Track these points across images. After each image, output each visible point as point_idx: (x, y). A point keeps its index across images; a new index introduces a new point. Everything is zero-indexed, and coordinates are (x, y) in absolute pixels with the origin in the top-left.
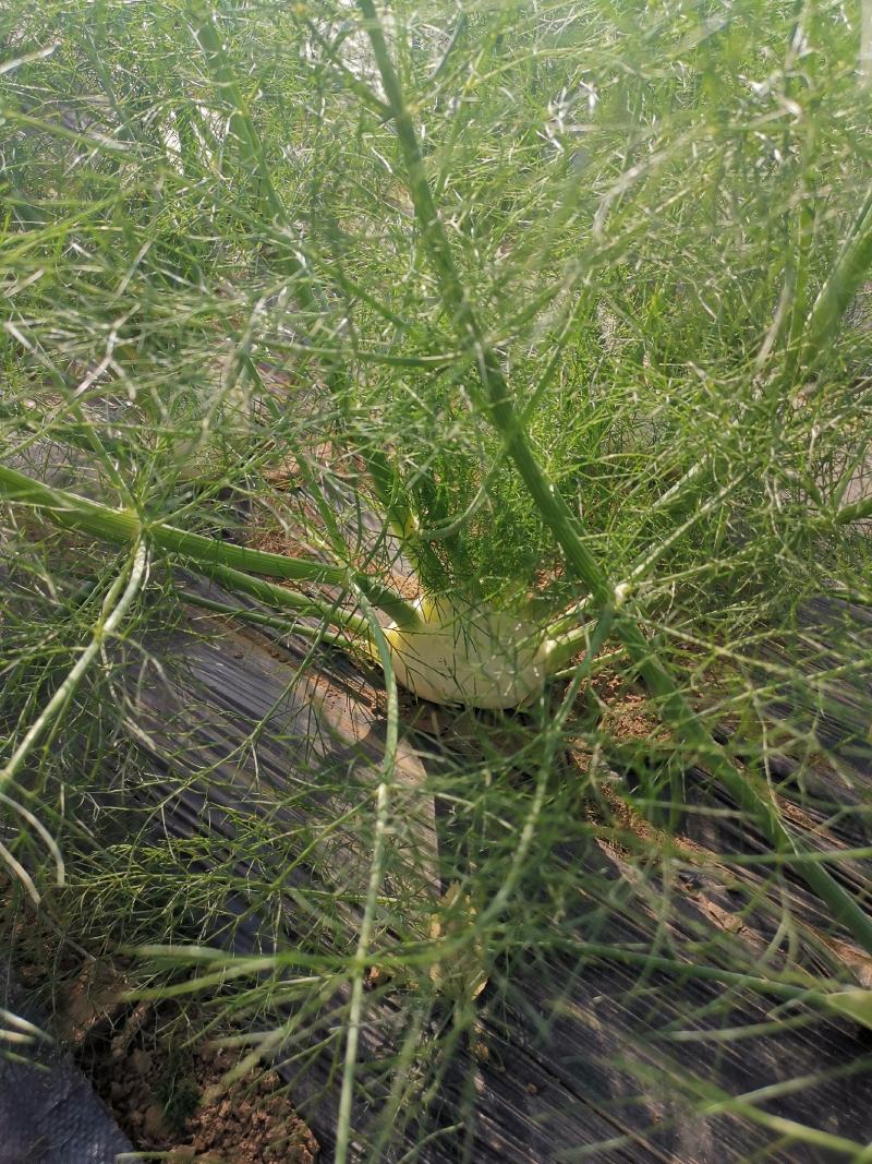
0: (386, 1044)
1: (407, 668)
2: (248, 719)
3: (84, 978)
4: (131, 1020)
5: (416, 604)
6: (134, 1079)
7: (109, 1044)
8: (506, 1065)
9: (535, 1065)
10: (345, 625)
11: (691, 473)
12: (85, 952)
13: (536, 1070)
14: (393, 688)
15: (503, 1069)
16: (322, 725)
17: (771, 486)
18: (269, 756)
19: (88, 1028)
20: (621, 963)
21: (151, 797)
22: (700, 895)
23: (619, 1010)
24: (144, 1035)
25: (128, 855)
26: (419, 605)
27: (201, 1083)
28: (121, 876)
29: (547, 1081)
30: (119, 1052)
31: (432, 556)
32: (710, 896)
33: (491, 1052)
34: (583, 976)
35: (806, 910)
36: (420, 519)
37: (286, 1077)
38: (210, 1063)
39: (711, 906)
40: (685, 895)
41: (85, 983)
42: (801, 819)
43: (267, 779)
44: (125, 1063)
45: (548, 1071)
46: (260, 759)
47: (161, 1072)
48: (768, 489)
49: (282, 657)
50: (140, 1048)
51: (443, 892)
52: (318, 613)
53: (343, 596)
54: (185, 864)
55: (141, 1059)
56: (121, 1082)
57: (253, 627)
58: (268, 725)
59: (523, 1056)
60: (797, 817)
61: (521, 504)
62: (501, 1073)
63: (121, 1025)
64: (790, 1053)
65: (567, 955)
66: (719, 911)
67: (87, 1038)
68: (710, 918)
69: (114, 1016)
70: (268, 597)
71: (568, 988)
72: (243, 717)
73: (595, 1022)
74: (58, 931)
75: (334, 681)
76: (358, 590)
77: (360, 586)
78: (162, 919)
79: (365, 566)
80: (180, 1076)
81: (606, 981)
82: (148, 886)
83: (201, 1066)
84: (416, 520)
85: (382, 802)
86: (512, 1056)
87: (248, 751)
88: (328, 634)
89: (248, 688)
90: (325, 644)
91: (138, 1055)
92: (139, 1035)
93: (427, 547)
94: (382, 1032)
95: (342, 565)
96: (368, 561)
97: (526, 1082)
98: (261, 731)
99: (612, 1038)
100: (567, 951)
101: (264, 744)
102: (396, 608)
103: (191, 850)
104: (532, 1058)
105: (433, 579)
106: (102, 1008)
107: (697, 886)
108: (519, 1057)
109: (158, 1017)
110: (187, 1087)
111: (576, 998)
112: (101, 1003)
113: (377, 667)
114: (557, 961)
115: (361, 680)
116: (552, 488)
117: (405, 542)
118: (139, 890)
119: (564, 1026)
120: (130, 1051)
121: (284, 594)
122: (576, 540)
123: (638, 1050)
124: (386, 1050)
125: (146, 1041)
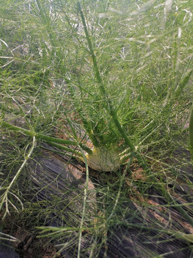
0: (85, 246)
1: (90, 163)
2: (56, 175)
3: (18, 232)
4: (28, 241)
5: (92, 149)
6: (29, 255)
7: (23, 247)
8: (111, 251)
9: (118, 251)
10: (77, 154)
11: (151, 122)
12: (18, 226)
13: (118, 252)
14: (87, 168)
15: (111, 252)
16: (72, 175)
17: (168, 126)
18: (60, 182)
19: (19, 243)
20: (137, 228)
21: (33, 192)
22: (154, 213)
23: (136, 238)
24: (31, 245)
25: (29, 205)
26: (93, 149)
27: (43, 256)
28: (27, 209)
29: (121, 254)
30: (25, 249)
31: (96, 139)
32: (157, 213)
33: (108, 248)
34: (129, 231)
35: (178, 216)
36: (93, 131)
37: (63, 254)
38: (46, 251)
39: (157, 215)
40: (151, 213)
41: (18, 233)
42: (177, 196)
43: (59, 188)
44: (27, 251)
45: (121, 252)
46: (58, 183)
47: (35, 253)
48: (167, 127)
49: (62, 160)
50: (30, 248)
51: (98, 212)
52: (71, 151)
53: (76, 148)
54: (42, 206)
55: (30, 250)
56: (26, 255)
57: (56, 154)
58: (60, 176)
59: (116, 249)
60: (176, 195)
61: (115, 129)
62: (110, 253)
63: (26, 242)
64: (175, 248)
65: (125, 226)
66: (158, 216)
67: (18, 245)
68: (156, 217)
69: (24, 241)
70: (60, 148)
71: (125, 234)
72: (55, 174)
73: (131, 241)
74: (12, 221)
75: (74, 166)
76: (80, 147)
77: (80, 146)
78: (36, 219)
79: (81, 142)
80: (39, 254)
81: (134, 232)
82: (33, 211)
83: (43, 252)
84: (92, 131)
85: (85, 193)
86: (113, 249)
87: (56, 182)
88: (73, 155)
89: (55, 167)
90: (72, 158)
91: (29, 249)
92: (30, 245)
93: (95, 137)
94: (84, 243)
95: (76, 141)
96: (82, 140)
97: (116, 255)
98: (58, 177)
99: (135, 244)
100: (125, 225)
101: (59, 180)
102: (88, 150)
103: (42, 203)
104: (117, 249)
105: (96, 144)
106: (22, 239)
107: (154, 211)
108: (114, 249)
109: (34, 241)
110: (40, 257)
111: (127, 236)
112: (21, 238)
113: (83, 162)
114: (123, 228)
115: (80, 166)
116: (122, 126)
117: (90, 136)
118: (31, 212)
119: (125, 242)
120: (28, 248)
121: (63, 147)
122: (127, 137)
123: (140, 247)
124: (85, 248)
125: (31, 246)
